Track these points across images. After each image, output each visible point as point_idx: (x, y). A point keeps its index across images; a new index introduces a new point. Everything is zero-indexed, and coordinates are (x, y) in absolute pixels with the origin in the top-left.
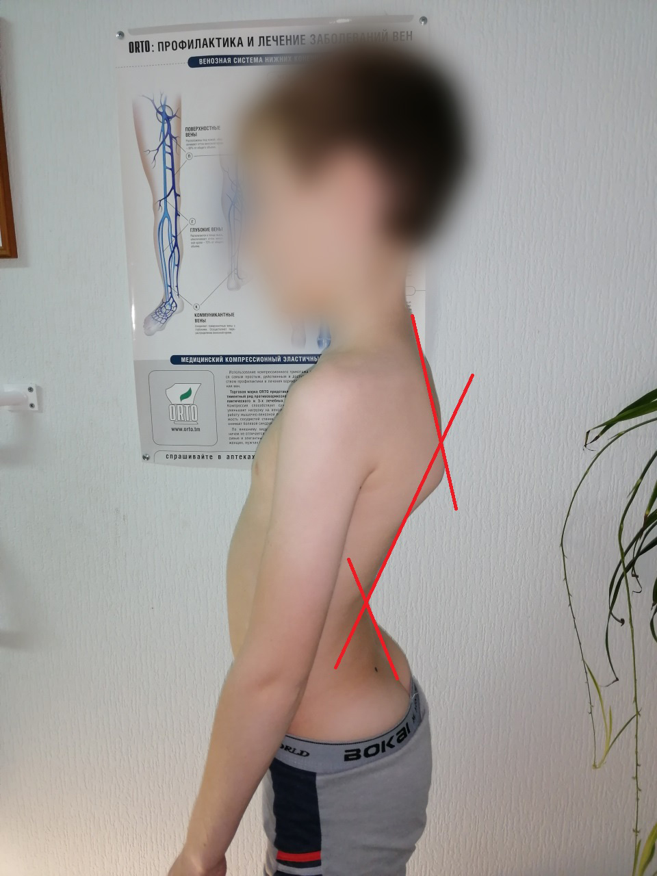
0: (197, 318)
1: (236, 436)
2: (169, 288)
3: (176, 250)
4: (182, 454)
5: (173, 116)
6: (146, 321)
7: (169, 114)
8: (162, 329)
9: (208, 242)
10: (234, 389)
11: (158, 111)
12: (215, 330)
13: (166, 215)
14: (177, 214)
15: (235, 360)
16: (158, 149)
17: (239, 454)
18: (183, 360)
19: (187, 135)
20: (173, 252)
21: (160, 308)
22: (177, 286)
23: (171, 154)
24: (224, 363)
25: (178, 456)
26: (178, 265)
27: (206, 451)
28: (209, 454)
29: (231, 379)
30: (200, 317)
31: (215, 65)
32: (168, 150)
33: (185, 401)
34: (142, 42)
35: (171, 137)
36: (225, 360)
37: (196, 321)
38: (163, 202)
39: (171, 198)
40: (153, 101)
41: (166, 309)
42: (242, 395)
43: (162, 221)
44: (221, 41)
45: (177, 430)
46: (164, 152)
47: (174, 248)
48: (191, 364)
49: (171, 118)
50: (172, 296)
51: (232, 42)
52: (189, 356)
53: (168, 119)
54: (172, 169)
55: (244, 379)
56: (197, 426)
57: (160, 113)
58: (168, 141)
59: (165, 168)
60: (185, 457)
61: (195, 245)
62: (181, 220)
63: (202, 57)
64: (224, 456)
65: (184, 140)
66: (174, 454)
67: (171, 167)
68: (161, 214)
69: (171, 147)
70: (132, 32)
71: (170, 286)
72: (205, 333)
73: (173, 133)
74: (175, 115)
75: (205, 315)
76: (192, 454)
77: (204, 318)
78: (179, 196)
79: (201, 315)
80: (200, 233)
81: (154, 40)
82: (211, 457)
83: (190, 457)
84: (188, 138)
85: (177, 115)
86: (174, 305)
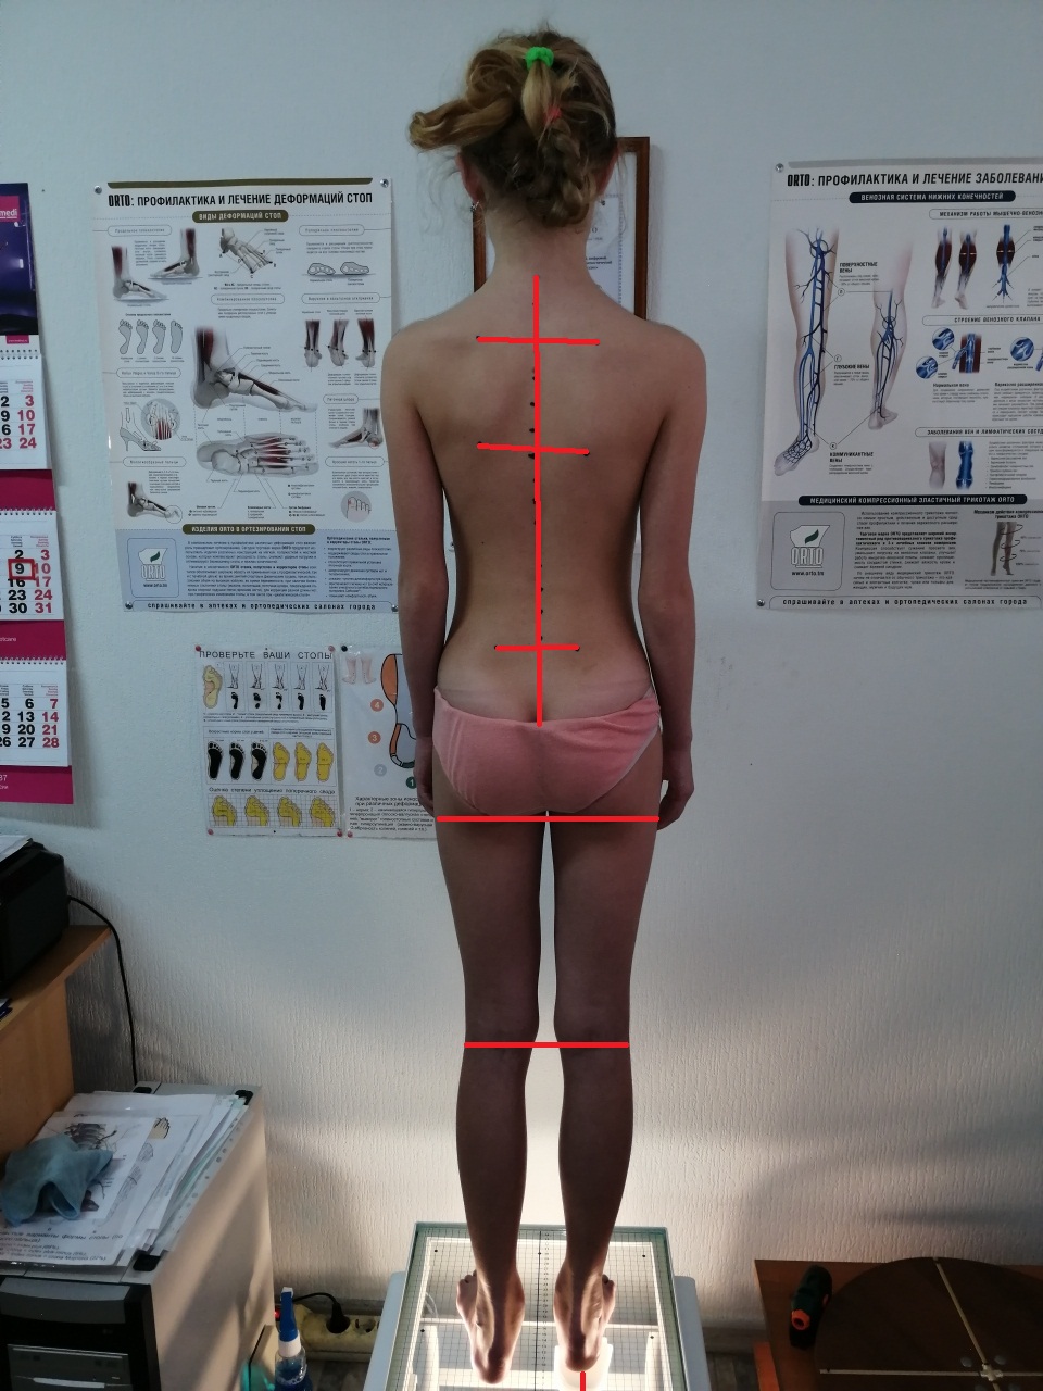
0: (833, 457)
1: (861, 580)
2: (805, 426)
3: (817, 387)
4: (801, 599)
5: (828, 251)
6: (777, 461)
7: (824, 248)
8: (793, 468)
9: (853, 380)
10: (864, 531)
11: (812, 246)
12: (851, 470)
13: (810, 351)
14: (822, 350)
15: (869, 500)
16: (808, 285)
17: (862, 599)
18: (812, 500)
19: (841, 270)
20: (813, 389)
21: (793, 446)
22: (814, 425)
23: (822, 290)
24: (857, 504)
25: (796, 602)
26: (817, 403)
27: (828, 596)
28: (831, 600)
29: (863, 521)
30: (836, 457)
31: (877, 201)
32: (819, 285)
33: (810, 544)
34: (802, 176)
35: (824, 273)
36: (858, 501)
37: (831, 460)
38: (808, 338)
39: (817, 335)
40: (808, 236)
41: (798, 449)
42: (872, 537)
43: (805, 358)
44: (886, 178)
45: (798, 574)
46: (815, 287)
47: (815, 385)
48: (822, 504)
49: (826, 253)
50: (807, 435)
51: (897, 179)
52: (819, 497)
53: (822, 254)
54: (822, 305)
55: (877, 520)
56: (821, 570)
57: (815, 248)
58: (819, 276)
59: (814, 303)
60: (804, 603)
61: (839, 382)
62: (826, 356)
63: (865, 193)
64: (846, 601)
65: (837, 275)
66: (792, 599)
67: (820, 302)
68: (805, 350)
69: (822, 282)
70: (793, 165)
71: (807, 425)
72: (839, 473)
73: (827, 268)
74: (830, 251)
75: (841, 455)
76: (813, 599)
77: (840, 458)
78: (826, 332)
79: (837, 454)
80: (845, 370)
81: (815, 174)
82: (833, 602)
83: (810, 602)
84: (842, 274)
85: (832, 250)
86: (809, 444)
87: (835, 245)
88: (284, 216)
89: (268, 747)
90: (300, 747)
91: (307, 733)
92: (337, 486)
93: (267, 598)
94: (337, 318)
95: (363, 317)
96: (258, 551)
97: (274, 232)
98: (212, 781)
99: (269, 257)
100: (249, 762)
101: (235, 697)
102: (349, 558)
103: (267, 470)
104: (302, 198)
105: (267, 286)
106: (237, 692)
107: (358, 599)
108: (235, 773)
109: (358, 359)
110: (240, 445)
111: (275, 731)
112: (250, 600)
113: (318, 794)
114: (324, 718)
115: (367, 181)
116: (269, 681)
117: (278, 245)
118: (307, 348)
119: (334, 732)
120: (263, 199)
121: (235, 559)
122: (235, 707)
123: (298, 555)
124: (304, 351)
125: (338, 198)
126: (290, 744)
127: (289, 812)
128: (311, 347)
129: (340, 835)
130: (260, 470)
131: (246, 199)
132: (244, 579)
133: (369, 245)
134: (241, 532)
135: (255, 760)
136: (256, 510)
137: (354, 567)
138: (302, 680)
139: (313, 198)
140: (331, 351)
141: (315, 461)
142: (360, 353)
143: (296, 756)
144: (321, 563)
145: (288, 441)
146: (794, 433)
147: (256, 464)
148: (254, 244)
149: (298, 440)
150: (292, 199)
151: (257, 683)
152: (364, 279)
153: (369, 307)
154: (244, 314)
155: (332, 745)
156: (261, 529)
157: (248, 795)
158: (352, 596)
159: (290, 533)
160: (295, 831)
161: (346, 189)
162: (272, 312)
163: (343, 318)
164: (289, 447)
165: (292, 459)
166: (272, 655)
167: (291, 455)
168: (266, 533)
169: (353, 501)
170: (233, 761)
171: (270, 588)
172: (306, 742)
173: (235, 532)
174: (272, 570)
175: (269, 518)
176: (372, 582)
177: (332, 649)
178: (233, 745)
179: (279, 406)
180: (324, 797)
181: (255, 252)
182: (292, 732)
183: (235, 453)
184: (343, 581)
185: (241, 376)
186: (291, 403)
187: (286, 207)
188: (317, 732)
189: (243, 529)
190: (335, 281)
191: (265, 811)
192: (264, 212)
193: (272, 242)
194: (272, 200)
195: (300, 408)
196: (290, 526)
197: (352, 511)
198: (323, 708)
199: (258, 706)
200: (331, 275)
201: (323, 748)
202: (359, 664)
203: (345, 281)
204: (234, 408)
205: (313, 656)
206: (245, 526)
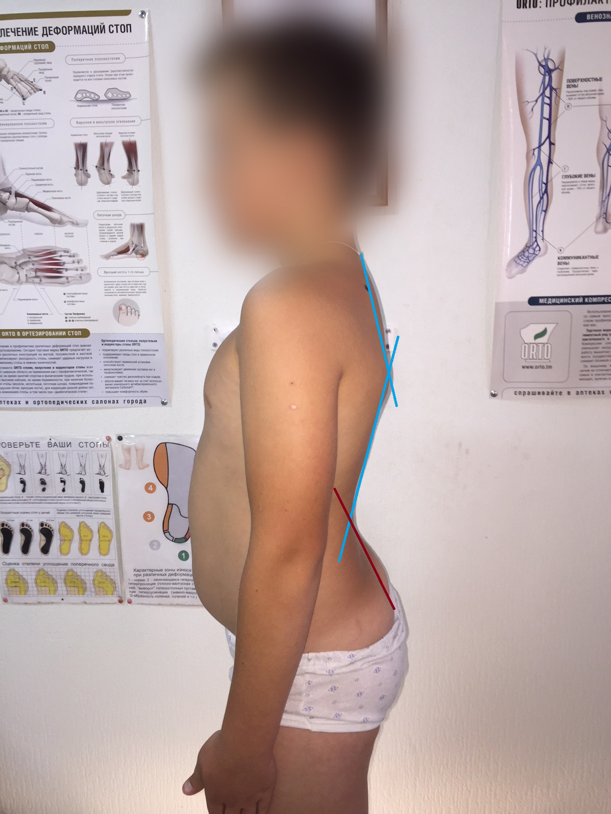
0: (560, 261)
1: (586, 373)
2: (534, 233)
3: (545, 196)
4: (531, 390)
5: (555, 69)
6: (509, 265)
7: (551, 66)
8: (522, 272)
9: (579, 188)
10: (590, 328)
11: (540, 64)
12: (578, 272)
13: (539, 163)
14: (550, 162)
15: (595, 300)
16: (536, 101)
17: (588, 390)
18: (541, 301)
19: (568, 86)
20: (542, 198)
21: (523, 251)
22: (543, 231)
23: (550, 105)
24: (584, 303)
25: (527, 393)
26: (545, 211)
27: (556, 387)
28: (559, 391)
29: (589, 318)
30: (563, 260)
31: (602, 20)
32: (547, 100)
33: (539, 340)
35: (552, 89)
36: (585, 300)
37: (559, 263)
38: (536, 152)
39: (545, 148)
40: (536, 55)
41: (528, 253)
42: (597, 333)
43: (534, 169)
45: (528, 367)
46: (543, 103)
47: (543, 195)
48: (550, 304)
49: (553, 70)
50: (536, 241)
52: (547, 298)
53: (549, 72)
55: (602, 318)
56: (549, 364)
57: (542, 66)
58: (547, 93)
59: (542, 118)
60: (534, 394)
61: (566, 191)
62: (553, 167)
63: (590, 13)
64: (573, 392)
66: (522, 390)
67: (548, 117)
68: (533, 162)
69: (550, 98)
71: (536, 231)
72: (566, 275)
73: (554, 85)
74: (558, 68)
75: (569, 258)
76: (541, 391)
77: (567, 261)
78: (554, 144)
79: (565, 258)
80: (572, 180)
82: (561, 393)
83: (539, 393)
84: (569, 90)
85: (560, 68)
86: (537, 249)
87: (562, 62)
88: (51, 47)
89: (55, 526)
90: (83, 525)
91: (89, 513)
92: (108, 293)
93: (47, 395)
94: (103, 140)
95: (127, 139)
96: (38, 353)
97: (42, 62)
98: (5, 556)
99: (40, 84)
100: (38, 540)
101: (23, 482)
102: (121, 358)
103: (44, 280)
104: (67, 30)
105: (38, 112)
106: (25, 478)
107: (131, 394)
108: (25, 549)
109: (124, 177)
110: (18, 258)
111: (60, 512)
112: (31, 397)
113: (100, 567)
114: (104, 500)
115: (127, 13)
116: (54, 468)
117: (47, 73)
118: (77, 168)
119: (112, 512)
120: (32, 31)
121: (18, 361)
122: (24, 491)
123: (76, 356)
124: (74, 171)
125: (100, 29)
126: (74, 523)
127: (75, 583)
128: (81, 167)
129: (121, 602)
130: (37, 280)
131: (16, 32)
132: (27, 378)
133: (129, 73)
134: (21, 337)
135: (43, 538)
136: (34, 316)
137: (127, 366)
138: (83, 466)
139: (77, 30)
140: (99, 171)
141: (88, 271)
142: (125, 173)
143: (80, 534)
144: (97, 363)
145: (63, 254)
146: (523, 239)
147: (33, 274)
148: (26, 74)
149: (72, 252)
150: (58, 31)
151: (43, 469)
152: (127, 104)
153: (131, 129)
154: (19, 137)
155: (111, 524)
156: (40, 334)
157: (37, 568)
158: (126, 392)
159: (67, 336)
160: (81, 598)
161: (107, 21)
162: (44, 135)
163: (109, 140)
164: (64, 259)
165: (67, 270)
166: (55, 444)
167: (66, 266)
168: (44, 337)
169: (124, 308)
170: (24, 538)
171: (51, 386)
172: (88, 521)
173: (16, 337)
174: (52, 370)
175: (47, 323)
176: (143, 379)
177: (109, 439)
178: (23, 524)
179: (53, 221)
180: (107, 570)
181: (26, 81)
182: (74, 512)
183: (13, 265)
184: (117, 379)
185: (18, 195)
186: (65, 219)
187: (53, 38)
188: (98, 512)
189: (24, 334)
190: (100, 106)
191: (54, 582)
192: (32, 43)
193: (42, 71)
194: (40, 32)
195: (73, 223)
196: (66, 330)
197: (123, 316)
198: (102, 491)
199: (44, 490)
200: (96, 101)
201: (103, 526)
202: (133, 452)
203: (109, 106)
204: (12, 224)
205: (92, 445)
206: (25, 330)
